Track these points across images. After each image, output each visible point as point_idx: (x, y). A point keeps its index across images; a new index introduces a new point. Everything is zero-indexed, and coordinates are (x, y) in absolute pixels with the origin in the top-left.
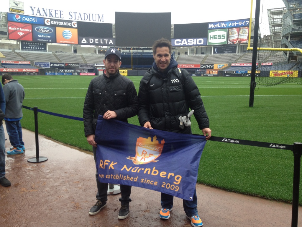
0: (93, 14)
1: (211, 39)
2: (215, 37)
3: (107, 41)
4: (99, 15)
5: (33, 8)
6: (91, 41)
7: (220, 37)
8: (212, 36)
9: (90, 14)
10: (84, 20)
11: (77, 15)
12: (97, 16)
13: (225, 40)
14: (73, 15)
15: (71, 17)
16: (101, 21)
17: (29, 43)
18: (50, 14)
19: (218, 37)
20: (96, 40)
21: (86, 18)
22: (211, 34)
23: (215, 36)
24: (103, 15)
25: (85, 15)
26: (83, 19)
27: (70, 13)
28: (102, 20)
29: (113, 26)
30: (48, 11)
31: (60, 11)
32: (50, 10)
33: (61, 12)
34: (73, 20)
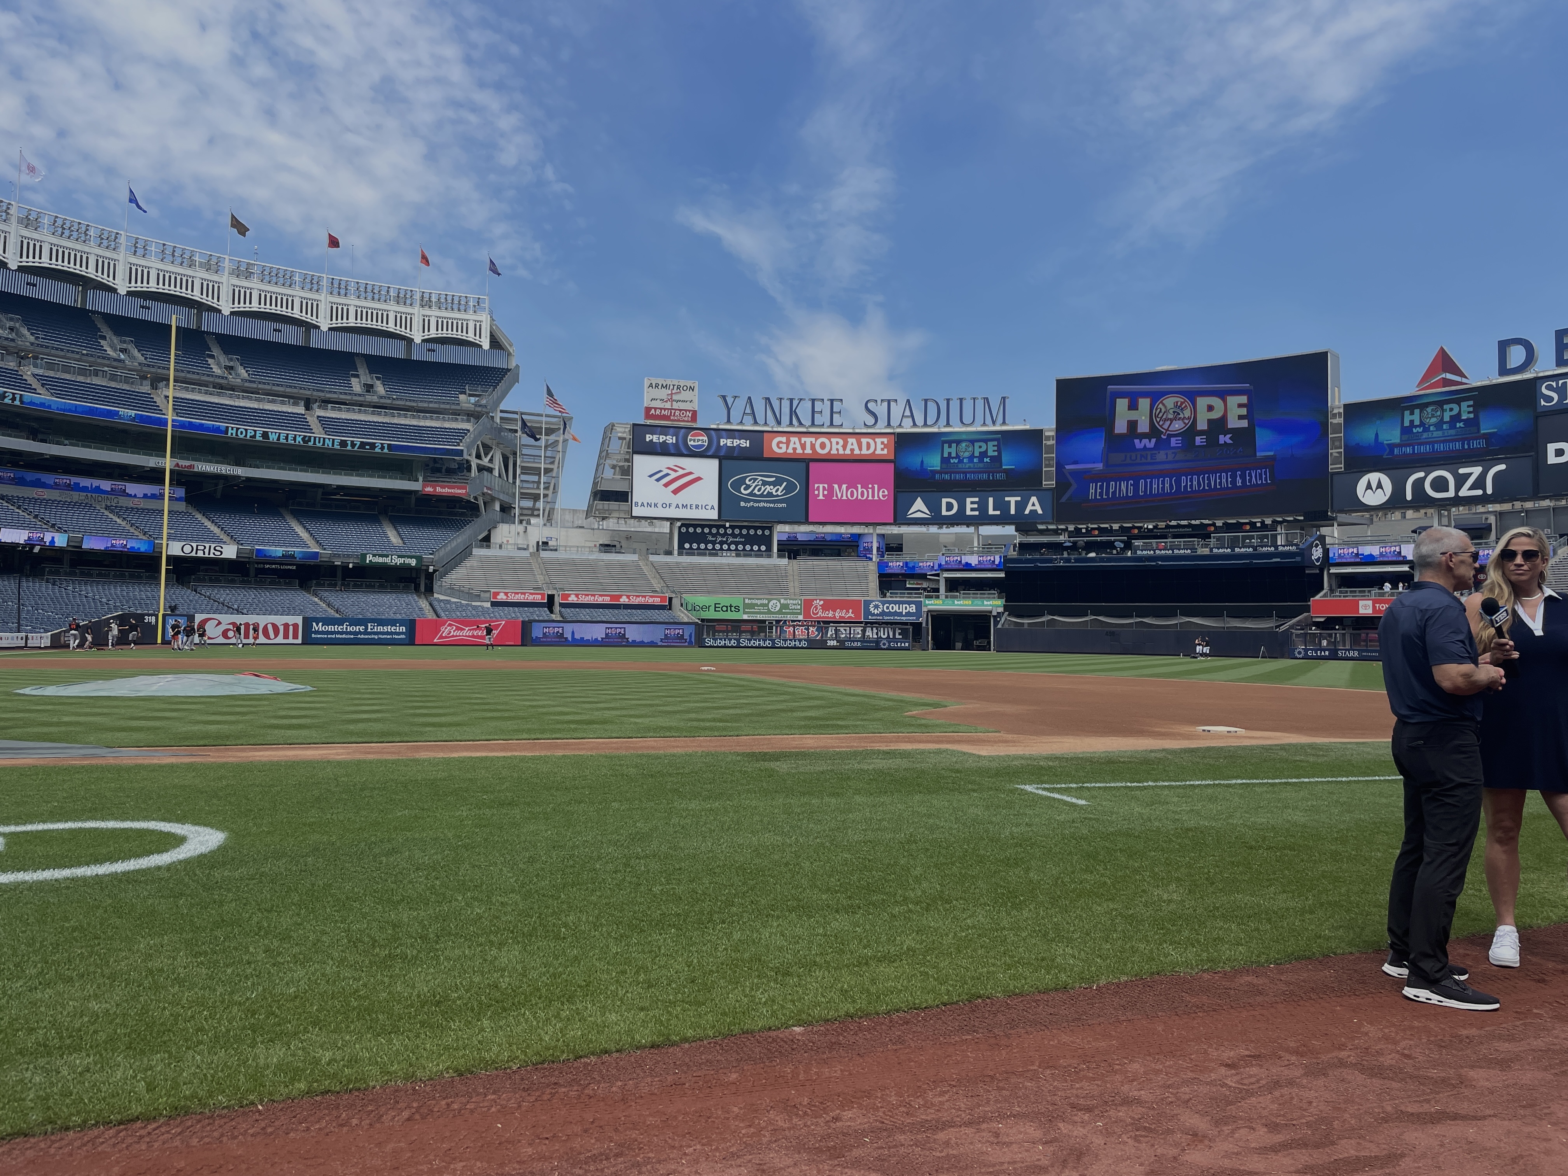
0: (961, 400)
3: (1016, 501)
4: (986, 399)
5: (730, 400)
6: (950, 507)
9: (948, 400)
10: (925, 425)
11: (897, 410)
12: (980, 404)
14: (881, 410)
15: (870, 420)
16: (994, 423)
17: (706, 530)
18: (793, 412)
20: (971, 504)
21: (931, 420)
24: (1004, 398)
25: (930, 403)
26: (920, 420)
27: (870, 405)
28: (1000, 420)
29: (1048, 438)
30: (786, 404)
31: (832, 401)
32: (791, 400)
33: (835, 403)
34: (880, 428)
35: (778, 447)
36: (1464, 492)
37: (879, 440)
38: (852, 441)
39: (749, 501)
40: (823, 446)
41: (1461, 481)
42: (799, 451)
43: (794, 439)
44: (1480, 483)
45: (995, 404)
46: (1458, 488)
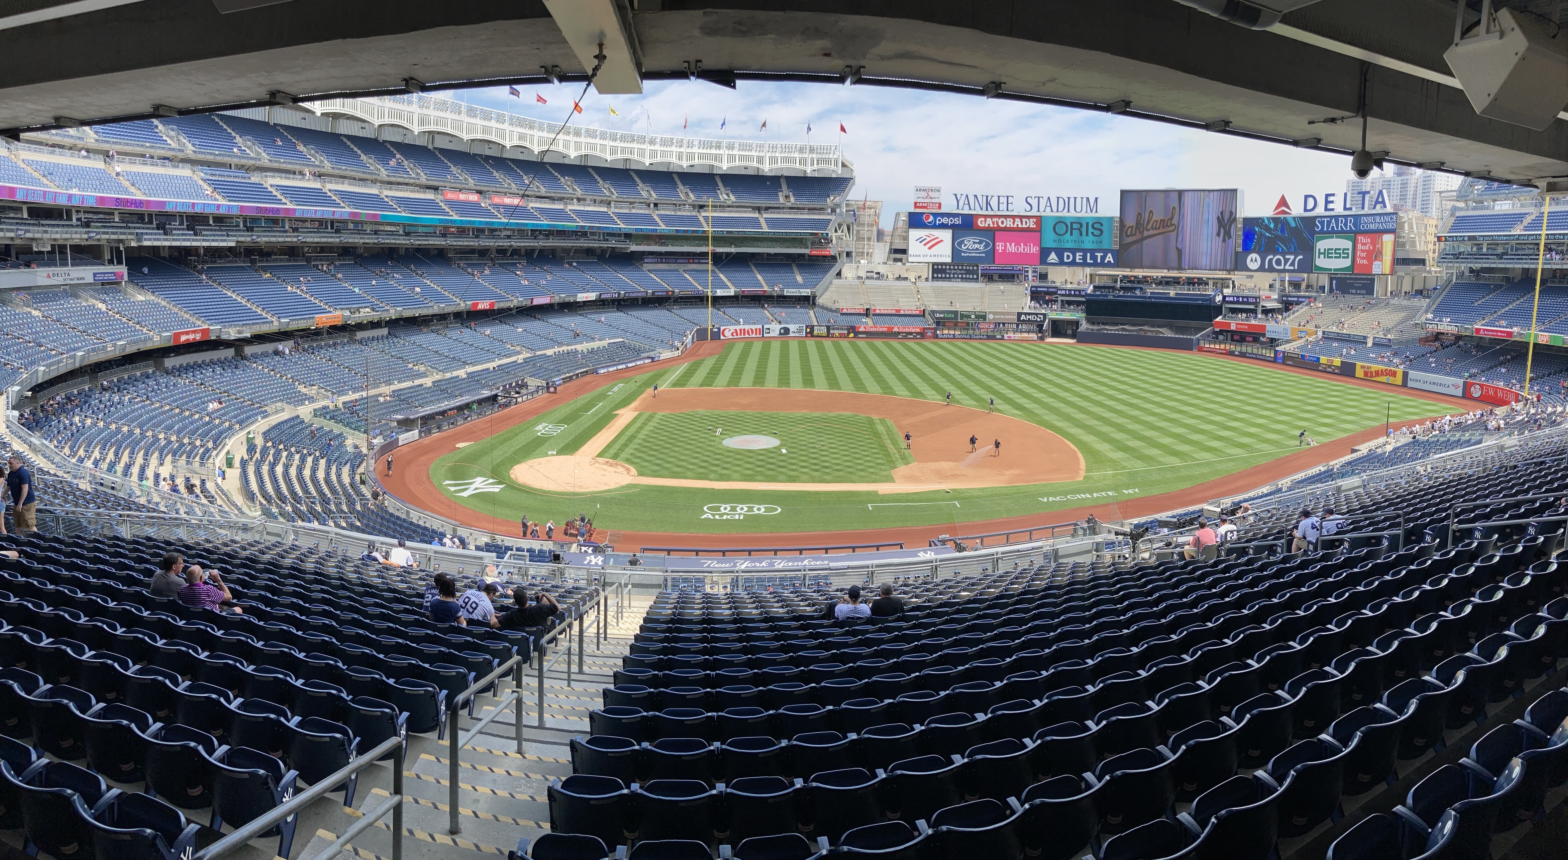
0: (1075, 200)
1: (1322, 256)
2: (1328, 253)
4: (1088, 199)
5: (958, 198)
7: (1338, 253)
8: (1322, 251)
9: (1069, 200)
10: (1058, 212)
11: (1043, 203)
12: (1085, 200)
13: (1347, 263)
14: (1034, 203)
15: (1029, 208)
16: (1092, 212)
17: (946, 268)
18: (988, 205)
19: (1336, 253)
21: (1061, 209)
22: (1322, 245)
23: (1329, 249)
24: (1096, 199)
25: (1061, 200)
26: (1054, 209)
28: (1094, 210)
29: (1115, 221)
30: (985, 202)
31: (1009, 198)
32: (987, 197)
34: (1034, 213)
35: (981, 223)
36: (1287, 267)
37: (1031, 220)
38: (1018, 220)
39: (965, 252)
40: (1003, 222)
41: (1286, 261)
42: (991, 225)
43: (989, 220)
44: (1293, 264)
45: (1092, 201)
46: (1285, 265)
